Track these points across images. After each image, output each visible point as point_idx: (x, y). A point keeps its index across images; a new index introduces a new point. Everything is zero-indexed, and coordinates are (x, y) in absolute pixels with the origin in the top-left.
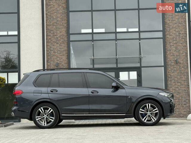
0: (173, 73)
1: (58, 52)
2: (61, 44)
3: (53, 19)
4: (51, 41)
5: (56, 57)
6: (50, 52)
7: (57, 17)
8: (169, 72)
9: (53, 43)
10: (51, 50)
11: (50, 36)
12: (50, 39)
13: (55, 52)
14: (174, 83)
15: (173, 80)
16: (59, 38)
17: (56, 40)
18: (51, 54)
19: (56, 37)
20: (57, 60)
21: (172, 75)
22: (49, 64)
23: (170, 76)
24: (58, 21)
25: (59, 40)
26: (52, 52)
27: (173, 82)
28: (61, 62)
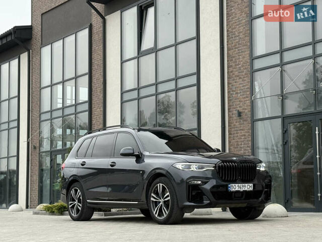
1: (240, 92)
2: (244, 77)
3: (235, 37)
4: (233, 74)
5: (239, 101)
6: (232, 94)
7: (239, 33)
9: (235, 78)
10: (233, 91)
11: (231, 66)
12: (231, 72)
13: (237, 93)
16: (242, 69)
17: (239, 73)
18: (232, 97)
19: (238, 66)
20: (240, 107)
22: (231, 113)
24: (240, 38)
25: (242, 72)
26: (235, 93)
28: (244, 109)
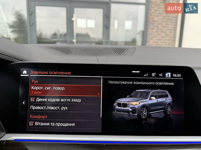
0: (157, 16)
8: (151, 15)
14: (157, 32)
15: (156, 28)
21: (156, 19)
23: (153, 21)
27: (155, 30)
